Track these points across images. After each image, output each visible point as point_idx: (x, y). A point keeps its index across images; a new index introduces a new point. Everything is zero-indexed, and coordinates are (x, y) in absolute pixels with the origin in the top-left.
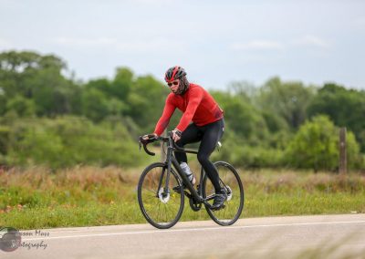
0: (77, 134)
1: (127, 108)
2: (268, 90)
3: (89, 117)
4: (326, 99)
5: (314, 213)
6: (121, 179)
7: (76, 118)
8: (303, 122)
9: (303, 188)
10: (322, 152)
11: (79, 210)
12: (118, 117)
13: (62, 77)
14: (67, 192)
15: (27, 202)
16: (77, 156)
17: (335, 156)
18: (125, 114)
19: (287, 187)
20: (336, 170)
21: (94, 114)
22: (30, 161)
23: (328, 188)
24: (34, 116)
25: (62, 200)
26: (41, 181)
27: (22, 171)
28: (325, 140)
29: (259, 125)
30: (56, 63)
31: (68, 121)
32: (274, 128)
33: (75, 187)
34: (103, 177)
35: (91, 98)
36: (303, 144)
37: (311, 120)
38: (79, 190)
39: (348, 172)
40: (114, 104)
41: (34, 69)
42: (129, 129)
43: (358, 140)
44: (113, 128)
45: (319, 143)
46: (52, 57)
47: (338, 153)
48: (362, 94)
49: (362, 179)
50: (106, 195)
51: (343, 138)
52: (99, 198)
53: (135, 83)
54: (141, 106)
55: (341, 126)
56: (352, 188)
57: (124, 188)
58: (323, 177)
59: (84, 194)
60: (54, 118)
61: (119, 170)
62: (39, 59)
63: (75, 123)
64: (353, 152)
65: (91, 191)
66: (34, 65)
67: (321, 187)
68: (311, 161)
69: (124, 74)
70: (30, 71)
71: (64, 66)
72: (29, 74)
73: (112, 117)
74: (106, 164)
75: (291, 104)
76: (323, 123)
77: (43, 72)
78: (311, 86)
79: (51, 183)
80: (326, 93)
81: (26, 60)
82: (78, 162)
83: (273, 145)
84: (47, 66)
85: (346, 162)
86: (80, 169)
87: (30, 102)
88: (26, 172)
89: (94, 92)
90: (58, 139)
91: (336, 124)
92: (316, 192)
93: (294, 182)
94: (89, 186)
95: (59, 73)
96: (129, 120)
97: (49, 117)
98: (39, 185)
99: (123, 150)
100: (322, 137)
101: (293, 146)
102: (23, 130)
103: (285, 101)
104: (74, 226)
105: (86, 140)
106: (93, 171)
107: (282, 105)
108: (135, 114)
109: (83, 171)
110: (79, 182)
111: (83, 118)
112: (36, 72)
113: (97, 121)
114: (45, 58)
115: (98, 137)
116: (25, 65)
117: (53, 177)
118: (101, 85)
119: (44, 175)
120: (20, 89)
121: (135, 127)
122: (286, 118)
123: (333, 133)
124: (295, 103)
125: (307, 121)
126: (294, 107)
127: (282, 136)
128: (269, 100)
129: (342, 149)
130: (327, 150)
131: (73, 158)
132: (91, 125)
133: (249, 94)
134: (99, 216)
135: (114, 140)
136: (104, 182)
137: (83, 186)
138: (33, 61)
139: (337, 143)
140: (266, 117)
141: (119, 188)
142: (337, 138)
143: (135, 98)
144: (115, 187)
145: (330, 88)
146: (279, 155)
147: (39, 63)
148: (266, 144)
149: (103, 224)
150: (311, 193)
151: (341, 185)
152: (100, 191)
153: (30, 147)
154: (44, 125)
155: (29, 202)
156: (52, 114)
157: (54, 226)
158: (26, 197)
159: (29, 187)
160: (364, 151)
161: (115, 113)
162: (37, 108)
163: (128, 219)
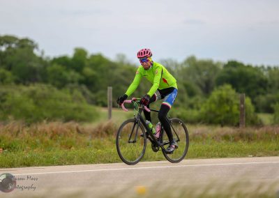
0: (45, 97)
1: (82, 78)
2: (185, 66)
3: (53, 84)
4: (229, 72)
5: (221, 157)
6: (78, 131)
7: (45, 86)
8: (212, 89)
10: (228, 112)
11: (47, 153)
12: (76, 84)
13: (34, 55)
14: (38, 140)
15: (8, 147)
16: (45, 114)
17: (237, 115)
18: (81, 82)
19: (201, 137)
20: (238, 125)
21: (57, 83)
22: (10, 117)
23: (231, 139)
24: (13, 84)
25: (35, 146)
26: (19, 131)
27: (4, 125)
28: (230, 103)
29: (180, 91)
30: (29, 43)
31: (38, 88)
32: (191, 94)
33: (44, 137)
34: (65, 129)
35: (54, 71)
36: (213, 106)
37: (218, 89)
38: (47, 139)
39: (246, 126)
40: (72, 75)
41: (13, 48)
42: (84, 94)
43: (254, 103)
44: (71, 93)
45: (225, 105)
46: (27, 40)
47: (239, 112)
48: (256, 69)
49: (256, 131)
50: (67, 143)
51: (242, 101)
52: (61, 145)
53: (88, 60)
54: (93, 76)
55: (241, 93)
56: (249, 139)
57: (81, 137)
58: (228, 130)
59: (50, 142)
60: (28, 85)
61: (77, 124)
62: (17, 42)
63: (43, 89)
64: (250, 112)
65: (56, 140)
66: (13, 46)
67: (226, 137)
68: (219, 118)
69: (80, 53)
70: (11, 50)
71: (35, 46)
72: (10, 52)
73: (70, 85)
74: (68, 120)
75: (204, 76)
76: (228, 90)
77: (20, 51)
78: (218, 63)
79: (26, 133)
80: (228, 69)
81: (8, 42)
82: (45, 118)
83: (191, 106)
84: (23, 47)
85: (244, 119)
86: (47, 123)
87: (8, 74)
88: (8, 125)
89: (55, 66)
90: (31, 100)
91: (237, 91)
92: (223, 142)
93: (206, 134)
94: (54, 135)
95: (32, 52)
96: (84, 87)
97: (24, 84)
98: (17, 135)
99: (79, 110)
100: (228, 101)
101: (206, 107)
102: (4, 94)
103: (200, 74)
104: (43, 165)
105: (52, 102)
106: (57, 125)
107: (198, 77)
108: (89, 83)
109: (50, 124)
110: (46, 133)
111: (50, 85)
112: (15, 51)
113: (60, 88)
114: (22, 41)
115: (61, 99)
116: (7, 46)
117: (28, 129)
118: (62, 61)
119: (21, 128)
120: (3, 63)
121: (88, 92)
122: (201, 86)
123: (235, 98)
124: (207, 75)
125: (215, 89)
126: (206, 78)
127: (197, 100)
128: (188, 72)
129: (242, 110)
130: (230, 111)
131: (42, 115)
132: (55, 89)
134: (62, 158)
135: (73, 102)
136: (65, 133)
137: (50, 135)
138: (13, 43)
139: (238, 105)
140: (186, 86)
141: (76, 138)
142: (239, 102)
143: (88, 71)
144: (74, 137)
145: (233, 64)
146: (195, 113)
147: (17, 44)
148: (186, 105)
149: (65, 164)
150: (219, 142)
151: (241, 136)
152: (63, 139)
153: (10, 107)
154: (20, 90)
155: (9, 148)
156: (27, 83)
157: (29, 165)
158: (7, 143)
159: (9, 136)
160: (257, 111)
161: (73, 82)
162: (16, 77)
163: (83, 160)
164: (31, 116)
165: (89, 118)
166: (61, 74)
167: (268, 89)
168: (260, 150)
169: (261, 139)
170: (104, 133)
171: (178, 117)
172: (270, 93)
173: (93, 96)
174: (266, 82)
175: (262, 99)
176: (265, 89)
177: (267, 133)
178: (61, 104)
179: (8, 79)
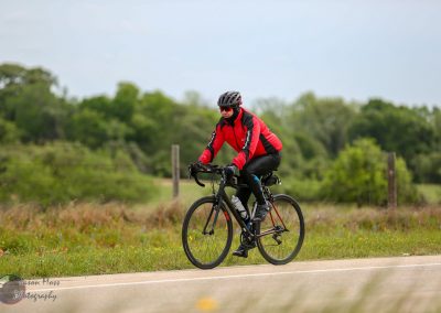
0: (69, 163)
1: (131, 131)
2: (300, 108)
3: (84, 142)
4: (371, 118)
5: (358, 256)
6: (126, 218)
7: (69, 145)
8: (343, 147)
9: (345, 226)
10: (367, 183)
11: (74, 256)
12: (121, 142)
13: (52, 95)
14: (59, 235)
15: (11, 247)
16: (71, 190)
17: (382, 187)
18: (128, 138)
19: (325, 225)
20: (384, 204)
21: (92, 140)
22: (14, 197)
23: (375, 227)
24: (18, 142)
25: (54, 243)
27: (5, 210)
28: (369, 168)
29: (290, 151)
30: (44, 77)
31: (58, 149)
32: (308, 154)
33: (69, 228)
34: (103, 215)
35: (84, 121)
36: (343, 174)
37: (352, 145)
38: (75, 232)
40: (114, 126)
41: (18, 85)
42: (134, 157)
43: (410, 167)
44: (113, 156)
45: (362, 171)
46: (40, 71)
47: (386, 183)
48: (414, 111)
49: (416, 214)
50: (108, 237)
51: (391, 165)
52: (98, 242)
53: (140, 102)
54: (148, 128)
55: (389, 150)
56: (403, 226)
57: (129, 228)
58: (369, 212)
59: (80, 237)
60: (43, 144)
61: (123, 207)
62: (23, 74)
63: (66, 151)
64: (404, 182)
65: (88, 233)
66: (18, 80)
67: (366, 225)
68: (354, 194)
69: (127, 91)
70: (13, 88)
71: (54, 81)
72: (12, 91)
73: (112, 143)
74: (108, 199)
75: (329, 124)
76: (368, 148)
77: (28, 89)
78: (353, 103)
79: (40, 223)
80: (371, 112)
81: (7, 76)
82: (72, 198)
83: (308, 174)
84: (32, 82)
85: (396, 196)
86: (74, 207)
87: (10, 126)
88: (10, 211)
89: (87, 113)
90: (48, 169)
91: (383, 148)
92: (361, 232)
93: (333, 219)
94: (86, 226)
95: (48, 89)
96: (134, 146)
97: (36, 143)
98: (25, 226)
99: (126, 183)
100: (366, 165)
101: (331, 177)
102: (5, 160)
103: (322, 122)
105: (82, 171)
106: (89, 209)
107: (318, 127)
108: (142, 139)
109: (79, 208)
110: (74, 222)
111: (78, 144)
112: (20, 88)
113: (94, 148)
114: (32, 72)
115: (96, 167)
116: (8, 81)
117: (43, 216)
118: (97, 104)
119: (31, 214)
121: (141, 155)
122: (323, 142)
123: (380, 160)
124: (334, 123)
125: (347, 146)
126: (333, 128)
127: (318, 164)
128: (303, 120)
129: (391, 179)
130: (372, 180)
131: (66, 193)
132: (87, 151)
133: (279, 114)
134: (98, 263)
135: (115, 170)
136: (104, 221)
137: (79, 226)
138: (16, 76)
139: (384, 171)
140: (300, 141)
141: (123, 229)
142: (383, 165)
143: (140, 119)
144: (118, 228)
145: (377, 104)
146: (314, 186)
147: (24, 78)
148: (300, 174)
149: (104, 272)
150: (355, 232)
151: (390, 222)
152: (100, 232)
153: (14, 181)
154: (30, 153)
155: (13, 247)
156: (41, 140)
157: (44, 275)
158: (10, 240)
159: (13, 229)
160: (416, 180)
161: (115, 138)
162: (22, 132)
163: (134, 265)
164: (48, 195)
165: (142, 196)
166: (96, 125)
167: (434, 144)
168: (421, 245)
169: (423, 225)
170: (167, 220)
171: (288, 192)
172: (437, 150)
173: (149, 160)
174: (430, 133)
175: (425, 161)
176: (428, 144)
177: (432, 216)
178: (97, 174)
179: (11, 136)
